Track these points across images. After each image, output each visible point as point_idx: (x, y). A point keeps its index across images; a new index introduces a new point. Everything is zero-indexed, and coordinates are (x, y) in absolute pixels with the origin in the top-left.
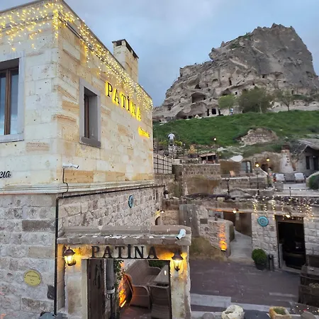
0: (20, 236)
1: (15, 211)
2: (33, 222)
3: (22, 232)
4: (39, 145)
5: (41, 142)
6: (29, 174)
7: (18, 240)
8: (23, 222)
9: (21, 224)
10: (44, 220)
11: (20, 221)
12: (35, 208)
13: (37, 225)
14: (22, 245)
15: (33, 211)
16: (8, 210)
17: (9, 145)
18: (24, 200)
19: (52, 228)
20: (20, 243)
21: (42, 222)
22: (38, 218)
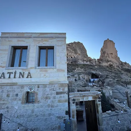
1: (53, 89)
3: (56, 95)
4: (61, 70)
6: (58, 78)
7: (54, 98)
8: (56, 92)
9: (55, 93)
10: (63, 91)
11: (55, 92)
12: (60, 88)
13: (61, 93)
14: (56, 99)
15: (60, 89)
16: (50, 89)
17: (51, 69)
18: (56, 86)
19: (66, 93)
20: (55, 99)
21: (63, 92)
22: (61, 91)
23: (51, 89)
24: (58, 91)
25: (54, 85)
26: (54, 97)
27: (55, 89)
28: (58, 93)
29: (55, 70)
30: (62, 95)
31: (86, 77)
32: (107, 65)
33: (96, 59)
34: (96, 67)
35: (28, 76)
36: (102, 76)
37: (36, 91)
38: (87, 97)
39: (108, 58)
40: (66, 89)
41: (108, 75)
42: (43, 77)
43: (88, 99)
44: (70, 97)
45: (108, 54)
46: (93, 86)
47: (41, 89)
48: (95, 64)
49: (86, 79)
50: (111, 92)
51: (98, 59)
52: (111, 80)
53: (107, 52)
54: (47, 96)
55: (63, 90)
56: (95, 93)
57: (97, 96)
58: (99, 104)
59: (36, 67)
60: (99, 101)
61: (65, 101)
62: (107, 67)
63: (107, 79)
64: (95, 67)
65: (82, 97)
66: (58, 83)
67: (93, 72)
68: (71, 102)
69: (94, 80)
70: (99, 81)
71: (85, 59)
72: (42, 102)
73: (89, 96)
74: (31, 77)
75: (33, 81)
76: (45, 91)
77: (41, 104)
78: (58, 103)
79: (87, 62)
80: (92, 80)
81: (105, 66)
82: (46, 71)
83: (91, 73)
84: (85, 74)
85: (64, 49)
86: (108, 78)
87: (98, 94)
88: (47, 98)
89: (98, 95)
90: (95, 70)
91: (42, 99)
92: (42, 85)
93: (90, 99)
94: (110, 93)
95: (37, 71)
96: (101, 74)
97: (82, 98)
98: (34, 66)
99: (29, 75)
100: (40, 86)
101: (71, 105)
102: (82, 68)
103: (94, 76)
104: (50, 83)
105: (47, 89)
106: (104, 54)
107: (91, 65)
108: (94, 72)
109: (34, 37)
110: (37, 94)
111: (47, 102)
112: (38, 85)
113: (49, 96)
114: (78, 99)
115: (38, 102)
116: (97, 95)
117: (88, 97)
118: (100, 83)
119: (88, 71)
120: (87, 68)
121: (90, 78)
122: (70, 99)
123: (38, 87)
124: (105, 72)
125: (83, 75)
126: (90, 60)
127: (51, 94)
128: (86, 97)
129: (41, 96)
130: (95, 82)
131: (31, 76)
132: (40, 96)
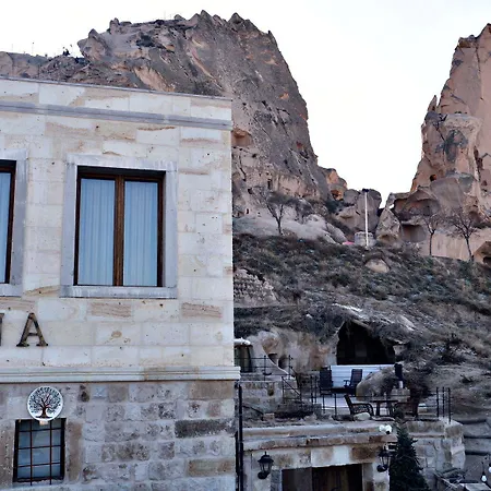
0: (172, 445)
1: (161, 407)
2: (195, 423)
3: (175, 439)
4: (204, 308)
5: (207, 303)
6: (186, 351)
7: (168, 451)
8: (178, 424)
9: (173, 427)
10: (214, 418)
11: (171, 423)
12: (198, 402)
13: (203, 428)
14: (176, 458)
15: (194, 407)
16: (146, 406)
17: (149, 303)
18: (178, 390)
19: (229, 430)
20: (171, 455)
21: (211, 422)
22: (203, 416)
23: (150, 410)
24: (186, 418)
25: (165, 387)
26: (164, 448)
27: (168, 409)
28: (184, 430)
29: (172, 307)
30: (208, 439)
31: (298, 351)
32: (466, 259)
33: (384, 198)
34: (380, 267)
35: (26, 334)
36: (413, 347)
37: (71, 417)
38: (327, 450)
39: (476, 189)
40: (228, 409)
41: (457, 342)
42: (106, 344)
43: (328, 457)
44: (245, 448)
45: (479, 161)
46: (352, 413)
47: (96, 407)
48: (367, 242)
49: (299, 365)
50: (458, 449)
51: (398, 199)
52: (475, 372)
53: (472, 138)
54: (132, 442)
55: (213, 411)
56: (362, 431)
57: (374, 446)
58: (381, 484)
59: (66, 288)
60: (380, 469)
61: (224, 468)
62: (464, 269)
63: (450, 368)
64: (373, 265)
65: (304, 451)
66: (185, 377)
67: (351, 309)
68: (251, 472)
69: (357, 375)
70: (388, 384)
71: (292, 187)
72: (104, 473)
73: (337, 443)
74: (42, 344)
75: (54, 363)
76: (119, 419)
77: (100, 482)
78: (187, 480)
79: (304, 212)
80: (342, 374)
81: (448, 261)
82: (124, 313)
83: (337, 320)
84: (293, 327)
85: (221, 192)
86: (459, 361)
87: (380, 437)
88: (129, 453)
89: (378, 439)
90: (368, 292)
91: (104, 457)
92: (101, 387)
93: (342, 457)
94: (449, 456)
95: (75, 310)
96: (409, 325)
97: (301, 455)
98: (56, 282)
99: (32, 333)
100: (93, 391)
101: (252, 485)
102: (268, 270)
103: (359, 343)
104: (149, 378)
105: (133, 409)
106: (451, 158)
107: (340, 252)
108: (359, 312)
109: (51, 110)
110: (78, 434)
111: (132, 472)
112: (83, 385)
113: (141, 441)
114: (282, 459)
115: (86, 472)
116: (371, 439)
117: (332, 451)
118: (401, 394)
119: (316, 297)
120: (309, 270)
121: (330, 360)
122: (247, 459)
123: (84, 397)
124: (440, 311)
125: (275, 333)
126: (333, 198)
127: (153, 433)
128: (321, 450)
129: (100, 444)
130: (366, 388)
131: (41, 337)
132: (94, 443)
